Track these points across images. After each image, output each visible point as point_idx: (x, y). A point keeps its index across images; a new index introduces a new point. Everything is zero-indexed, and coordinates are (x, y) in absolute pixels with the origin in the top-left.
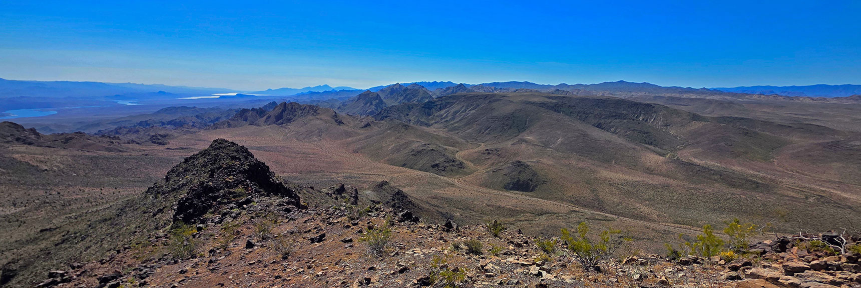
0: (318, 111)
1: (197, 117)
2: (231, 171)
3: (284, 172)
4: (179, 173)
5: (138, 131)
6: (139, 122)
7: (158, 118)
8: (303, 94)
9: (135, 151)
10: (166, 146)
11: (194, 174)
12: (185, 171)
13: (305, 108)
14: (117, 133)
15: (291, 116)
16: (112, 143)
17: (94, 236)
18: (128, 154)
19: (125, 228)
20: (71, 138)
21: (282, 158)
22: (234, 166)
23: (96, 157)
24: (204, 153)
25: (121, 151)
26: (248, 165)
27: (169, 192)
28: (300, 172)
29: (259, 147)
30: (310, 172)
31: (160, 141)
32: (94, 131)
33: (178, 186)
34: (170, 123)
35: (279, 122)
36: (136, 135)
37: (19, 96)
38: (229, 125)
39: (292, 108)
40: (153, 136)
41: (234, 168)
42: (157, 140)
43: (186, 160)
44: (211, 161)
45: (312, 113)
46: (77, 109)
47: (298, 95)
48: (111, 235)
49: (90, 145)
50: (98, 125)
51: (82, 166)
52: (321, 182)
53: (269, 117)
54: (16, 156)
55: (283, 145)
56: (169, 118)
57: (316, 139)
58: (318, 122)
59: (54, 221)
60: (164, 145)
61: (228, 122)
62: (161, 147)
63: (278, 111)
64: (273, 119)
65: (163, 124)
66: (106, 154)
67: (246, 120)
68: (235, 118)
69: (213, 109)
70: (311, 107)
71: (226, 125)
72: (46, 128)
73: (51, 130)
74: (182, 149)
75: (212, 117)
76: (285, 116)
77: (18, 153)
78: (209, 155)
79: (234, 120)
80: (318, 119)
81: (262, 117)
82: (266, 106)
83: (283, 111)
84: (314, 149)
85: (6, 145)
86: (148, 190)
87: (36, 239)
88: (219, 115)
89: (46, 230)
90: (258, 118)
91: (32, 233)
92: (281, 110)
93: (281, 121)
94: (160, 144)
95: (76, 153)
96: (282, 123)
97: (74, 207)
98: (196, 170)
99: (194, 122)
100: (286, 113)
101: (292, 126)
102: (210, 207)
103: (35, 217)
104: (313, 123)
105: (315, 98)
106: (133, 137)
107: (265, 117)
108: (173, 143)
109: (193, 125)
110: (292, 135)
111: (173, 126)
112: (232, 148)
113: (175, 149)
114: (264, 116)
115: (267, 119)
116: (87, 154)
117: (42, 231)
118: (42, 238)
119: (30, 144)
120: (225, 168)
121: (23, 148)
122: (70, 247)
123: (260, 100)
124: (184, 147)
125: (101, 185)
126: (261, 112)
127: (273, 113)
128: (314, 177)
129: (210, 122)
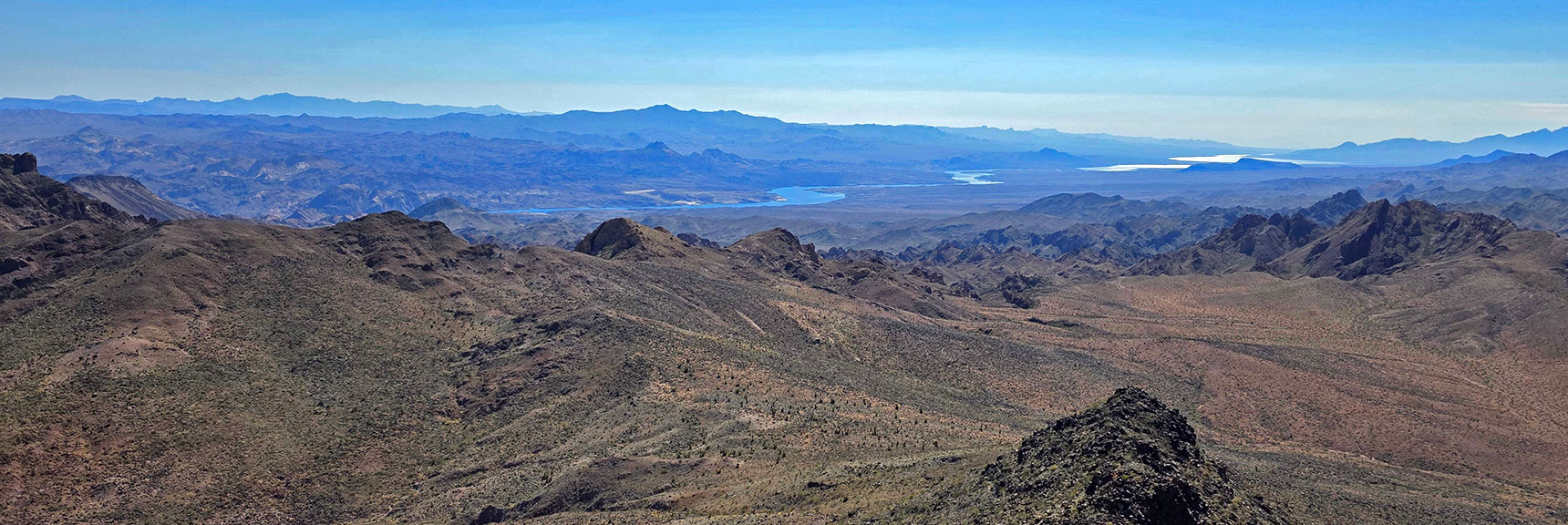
0: (1504, 242)
1: (1119, 227)
5: (980, 258)
6: (987, 231)
8: (1467, 163)
9: (968, 316)
10: (1032, 313)
13: (1455, 225)
14: (940, 258)
15: (1400, 249)
16: (929, 291)
18: (955, 323)
20: (863, 268)
23: (897, 325)
25: (941, 315)
29: (1265, 349)
31: (1020, 296)
32: (898, 250)
34: (1049, 241)
35: (1353, 265)
36: (973, 268)
38: (1198, 263)
39: (1406, 223)
40: (1008, 279)
42: (1018, 292)
45: (1481, 243)
46: (877, 191)
47: (1448, 167)
49: (891, 292)
50: (907, 230)
51: (871, 343)
53: (1322, 248)
54: (782, 305)
55: (1351, 351)
56: (1053, 224)
57: (1474, 343)
58: (1495, 281)
59: (828, 471)
60: (1026, 307)
61: (1196, 254)
62: (1020, 315)
63: (1357, 227)
64: (1334, 253)
65: (1036, 241)
66: (913, 317)
67: (1248, 250)
68: (1218, 240)
69: (1163, 206)
70: (1483, 223)
71: (1188, 262)
74: (1066, 325)
75: (1157, 230)
76: (1378, 248)
77: (786, 297)
79: (1213, 247)
80: (1498, 268)
81: (1301, 245)
82: (1322, 205)
83: (1374, 230)
87: (802, 498)
88: (1178, 226)
89: (816, 484)
90: (1287, 244)
92: (1365, 227)
93: (1359, 263)
94: (1021, 304)
96: (1363, 272)
99: (1108, 243)
100: (1383, 236)
101: (1390, 287)
104: (1473, 281)
105: (1514, 178)
106: (967, 272)
107: (1309, 247)
108: (1048, 306)
109: (1104, 252)
110: (1386, 319)
111: (1055, 250)
113: (1051, 323)
114: (1308, 241)
115: (1314, 252)
116: (885, 314)
117: (811, 485)
119: (804, 279)
121: (791, 287)
123: (1310, 179)
124: (1071, 320)
125: (897, 396)
126: (1297, 228)
127: (1339, 233)
129: (1149, 244)
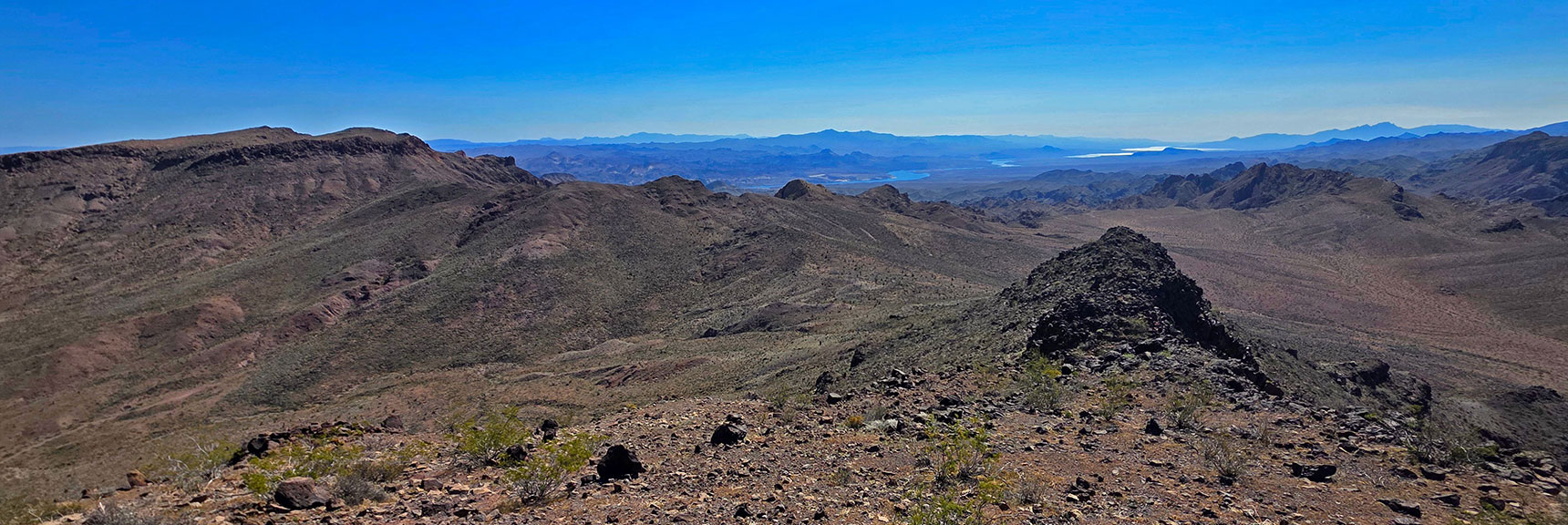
0: (1347, 185)
1: (1090, 187)
2: (1129, 285)
3: (1231, 305)
4: (1047, 274)
5: (1007, 205)
6: (1010, 191)
7: (1036, 187)
8: (1313, 147)
9: (998, 232)
10: (1038, 231)
11: (1068, 280)
12: (1057, 272)
13: (1311, 177)
14: (983, 205)
15: (1273, 192)
16: (975, 218)
17: (935, 339)
18: (990, 236)
19: (968, 338)
20: (936, 209)
21: (1233, 277)
22: (1137, 277)
23: (955, 236)
24: (1089, 248)
25: (982, 231)
26: (1162, 280)
27: (1029, 301)
28: (1271, 313)
29: (1186, 250)
30: (1295, 317)
31: (1031, 222)
32: (958, 201)
33: (1043, 294)
34: (1048, 195)
35: (1242, 203)
36: (1003, 210)
37: (901, 155)
38: (1140, 204)
39: (1278, 177)
40: (1024, 213)
41: (1135, 281)
42: (1029, 220)
43: (1062, 256)
44: (1099, 263)
45: (1330, 187)
46: (948, 171)
47: (1301, 149)
48: (952, 343)
49: (953, 219)
50: (965, 193)
51: (940, 246)
52: (1319, 346)
53: (1221, 193)
54: (887, 225)
55: (1243, 251)
56: (1050, 187)
57: (1327, 246)
58: (1341, 209)
59: (903, 309)
60: (1034, 227)
61: (1139, 199)
62: (1031, 232)
63: (1244, 181)
64: (1229, 196)
65: (1040, 195)
66: (966, 232)
67: (1172, 196)
68: (1153, 191)
69: (1117, 175)
70: (1330, 175)
71: (1134, 203)
72: (916, 194)
73: (921, 197)
74: (1059, 237)
75: (1113, 189)
76: (1259, 191)
77: (890, 221)
78: (1097, 252)
79: (1150, 195)
80: (1344, 201)
81: (1207, 192)
82: (1218, 172)
83: (1256, 181)
84: (1316, 269)
85: (883, 211)
86: (1004, 292)
87: (885, 325)
88: (1127, 186)
89: (894, 317)
90: (1197, 192)
91: (883, 317)
92: (1250, 180)
93: (1246, 201)
94: (1030, 226)
95: (937, 227)
96: (1248, 207)
97: (923, 295)
98: (1073, 274)
99: (1083, 196)
100: (1262, 185)
101: (1268, 214)
102: (1084, 338)
103: (888, 299)
104: (1325, 209)
105: (1345, 154)
106: (999, 212)
107: (1213, 192)
108: (1047, 227)
109: (1081, 200)
110: (1266, 232)
111: (1052, 201)
112: (1138, 246)
113: (1049, 236)
114: (1212, 190)
115: (1215, 195)
116: (948, 230)
117: (891, 317)
118: (889, 325)
119: (900, 212)
120: (1120, 279)
121: (893, 216)
122: (911, 345)
123: (1208, 159)
124: (1062, 235)
125: (952, 274)
126: (1205, 183)
127: (1230, 184)
128: (1303, 330)
129: (1108, 196)
